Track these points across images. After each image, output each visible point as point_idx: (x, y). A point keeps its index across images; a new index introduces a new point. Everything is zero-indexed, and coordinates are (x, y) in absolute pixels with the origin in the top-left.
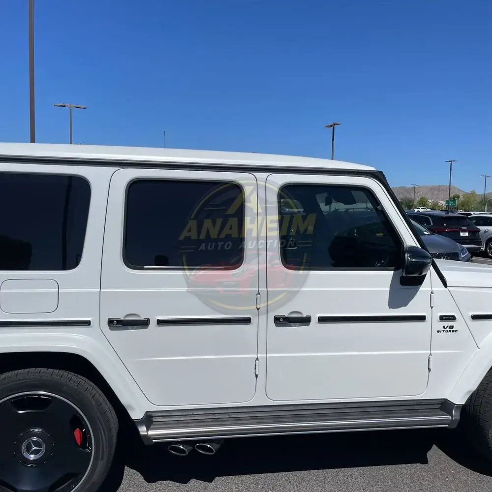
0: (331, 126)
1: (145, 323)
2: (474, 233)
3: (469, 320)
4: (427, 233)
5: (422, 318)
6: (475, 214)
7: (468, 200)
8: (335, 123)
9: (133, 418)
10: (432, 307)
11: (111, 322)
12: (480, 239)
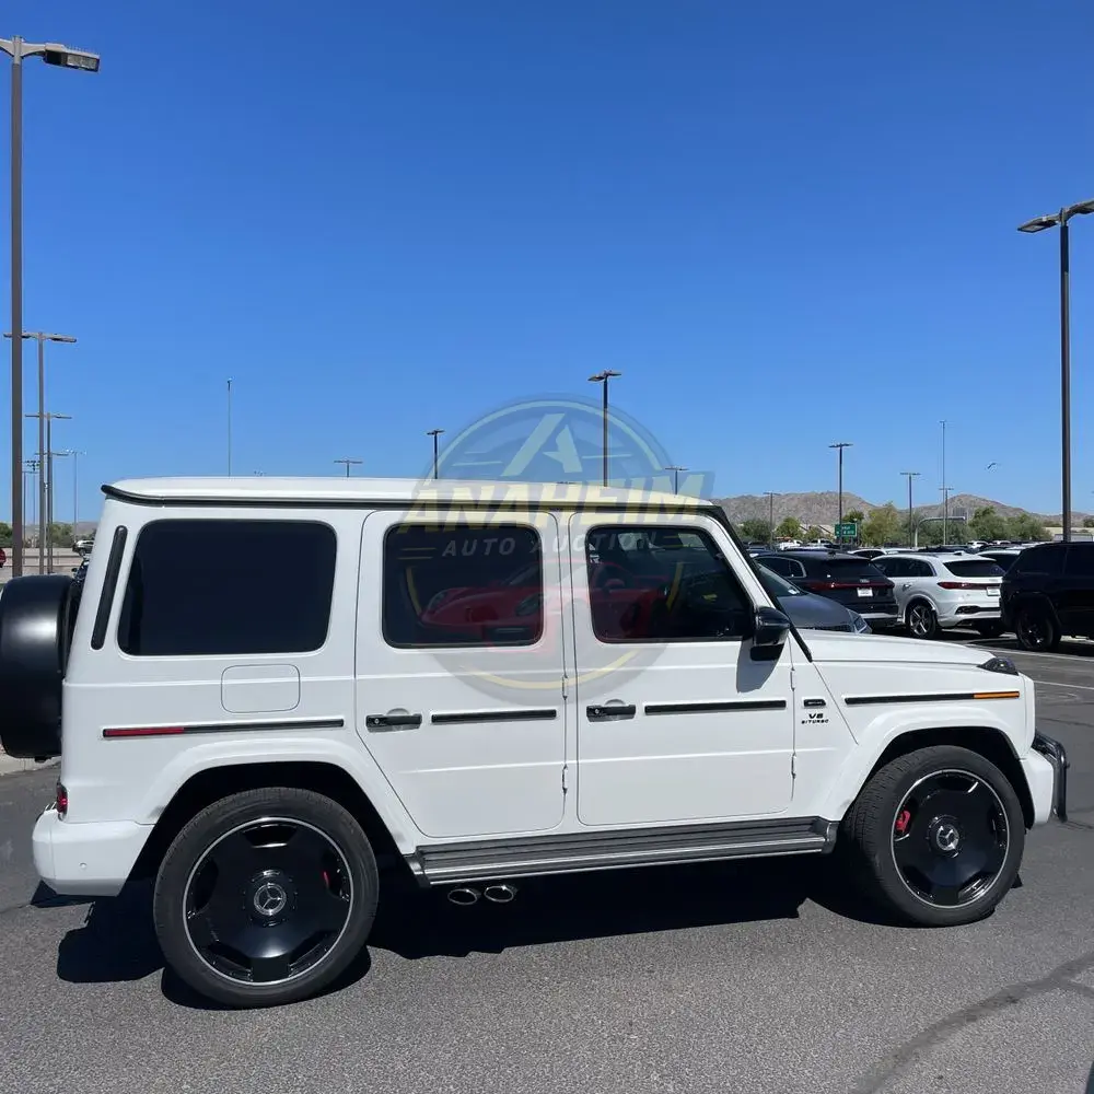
0: (601, 378)
1: (415, 721)
2: (883, 590)
3: (843, 705)
4: (794, 592)
5: (781, 705)
6: (890, 553)
7: (879, 522)
8: (608, 371)
9: (403, 853)
10: (793, 689)
11: (370, 721)
12: (894, 602)
